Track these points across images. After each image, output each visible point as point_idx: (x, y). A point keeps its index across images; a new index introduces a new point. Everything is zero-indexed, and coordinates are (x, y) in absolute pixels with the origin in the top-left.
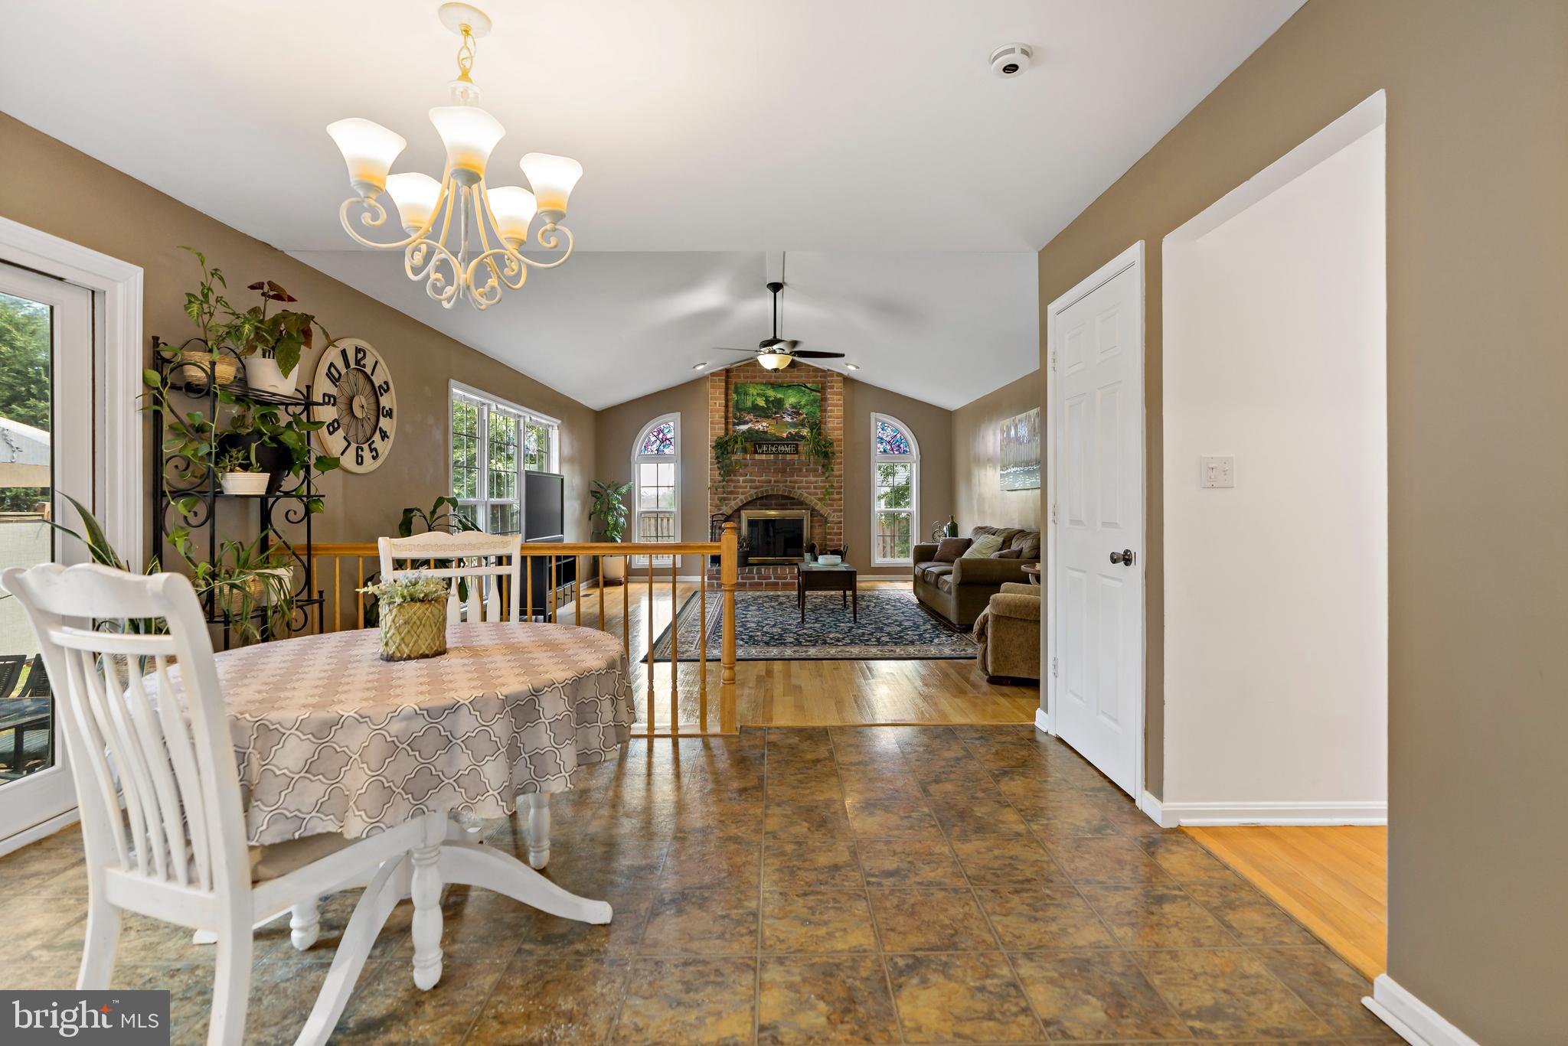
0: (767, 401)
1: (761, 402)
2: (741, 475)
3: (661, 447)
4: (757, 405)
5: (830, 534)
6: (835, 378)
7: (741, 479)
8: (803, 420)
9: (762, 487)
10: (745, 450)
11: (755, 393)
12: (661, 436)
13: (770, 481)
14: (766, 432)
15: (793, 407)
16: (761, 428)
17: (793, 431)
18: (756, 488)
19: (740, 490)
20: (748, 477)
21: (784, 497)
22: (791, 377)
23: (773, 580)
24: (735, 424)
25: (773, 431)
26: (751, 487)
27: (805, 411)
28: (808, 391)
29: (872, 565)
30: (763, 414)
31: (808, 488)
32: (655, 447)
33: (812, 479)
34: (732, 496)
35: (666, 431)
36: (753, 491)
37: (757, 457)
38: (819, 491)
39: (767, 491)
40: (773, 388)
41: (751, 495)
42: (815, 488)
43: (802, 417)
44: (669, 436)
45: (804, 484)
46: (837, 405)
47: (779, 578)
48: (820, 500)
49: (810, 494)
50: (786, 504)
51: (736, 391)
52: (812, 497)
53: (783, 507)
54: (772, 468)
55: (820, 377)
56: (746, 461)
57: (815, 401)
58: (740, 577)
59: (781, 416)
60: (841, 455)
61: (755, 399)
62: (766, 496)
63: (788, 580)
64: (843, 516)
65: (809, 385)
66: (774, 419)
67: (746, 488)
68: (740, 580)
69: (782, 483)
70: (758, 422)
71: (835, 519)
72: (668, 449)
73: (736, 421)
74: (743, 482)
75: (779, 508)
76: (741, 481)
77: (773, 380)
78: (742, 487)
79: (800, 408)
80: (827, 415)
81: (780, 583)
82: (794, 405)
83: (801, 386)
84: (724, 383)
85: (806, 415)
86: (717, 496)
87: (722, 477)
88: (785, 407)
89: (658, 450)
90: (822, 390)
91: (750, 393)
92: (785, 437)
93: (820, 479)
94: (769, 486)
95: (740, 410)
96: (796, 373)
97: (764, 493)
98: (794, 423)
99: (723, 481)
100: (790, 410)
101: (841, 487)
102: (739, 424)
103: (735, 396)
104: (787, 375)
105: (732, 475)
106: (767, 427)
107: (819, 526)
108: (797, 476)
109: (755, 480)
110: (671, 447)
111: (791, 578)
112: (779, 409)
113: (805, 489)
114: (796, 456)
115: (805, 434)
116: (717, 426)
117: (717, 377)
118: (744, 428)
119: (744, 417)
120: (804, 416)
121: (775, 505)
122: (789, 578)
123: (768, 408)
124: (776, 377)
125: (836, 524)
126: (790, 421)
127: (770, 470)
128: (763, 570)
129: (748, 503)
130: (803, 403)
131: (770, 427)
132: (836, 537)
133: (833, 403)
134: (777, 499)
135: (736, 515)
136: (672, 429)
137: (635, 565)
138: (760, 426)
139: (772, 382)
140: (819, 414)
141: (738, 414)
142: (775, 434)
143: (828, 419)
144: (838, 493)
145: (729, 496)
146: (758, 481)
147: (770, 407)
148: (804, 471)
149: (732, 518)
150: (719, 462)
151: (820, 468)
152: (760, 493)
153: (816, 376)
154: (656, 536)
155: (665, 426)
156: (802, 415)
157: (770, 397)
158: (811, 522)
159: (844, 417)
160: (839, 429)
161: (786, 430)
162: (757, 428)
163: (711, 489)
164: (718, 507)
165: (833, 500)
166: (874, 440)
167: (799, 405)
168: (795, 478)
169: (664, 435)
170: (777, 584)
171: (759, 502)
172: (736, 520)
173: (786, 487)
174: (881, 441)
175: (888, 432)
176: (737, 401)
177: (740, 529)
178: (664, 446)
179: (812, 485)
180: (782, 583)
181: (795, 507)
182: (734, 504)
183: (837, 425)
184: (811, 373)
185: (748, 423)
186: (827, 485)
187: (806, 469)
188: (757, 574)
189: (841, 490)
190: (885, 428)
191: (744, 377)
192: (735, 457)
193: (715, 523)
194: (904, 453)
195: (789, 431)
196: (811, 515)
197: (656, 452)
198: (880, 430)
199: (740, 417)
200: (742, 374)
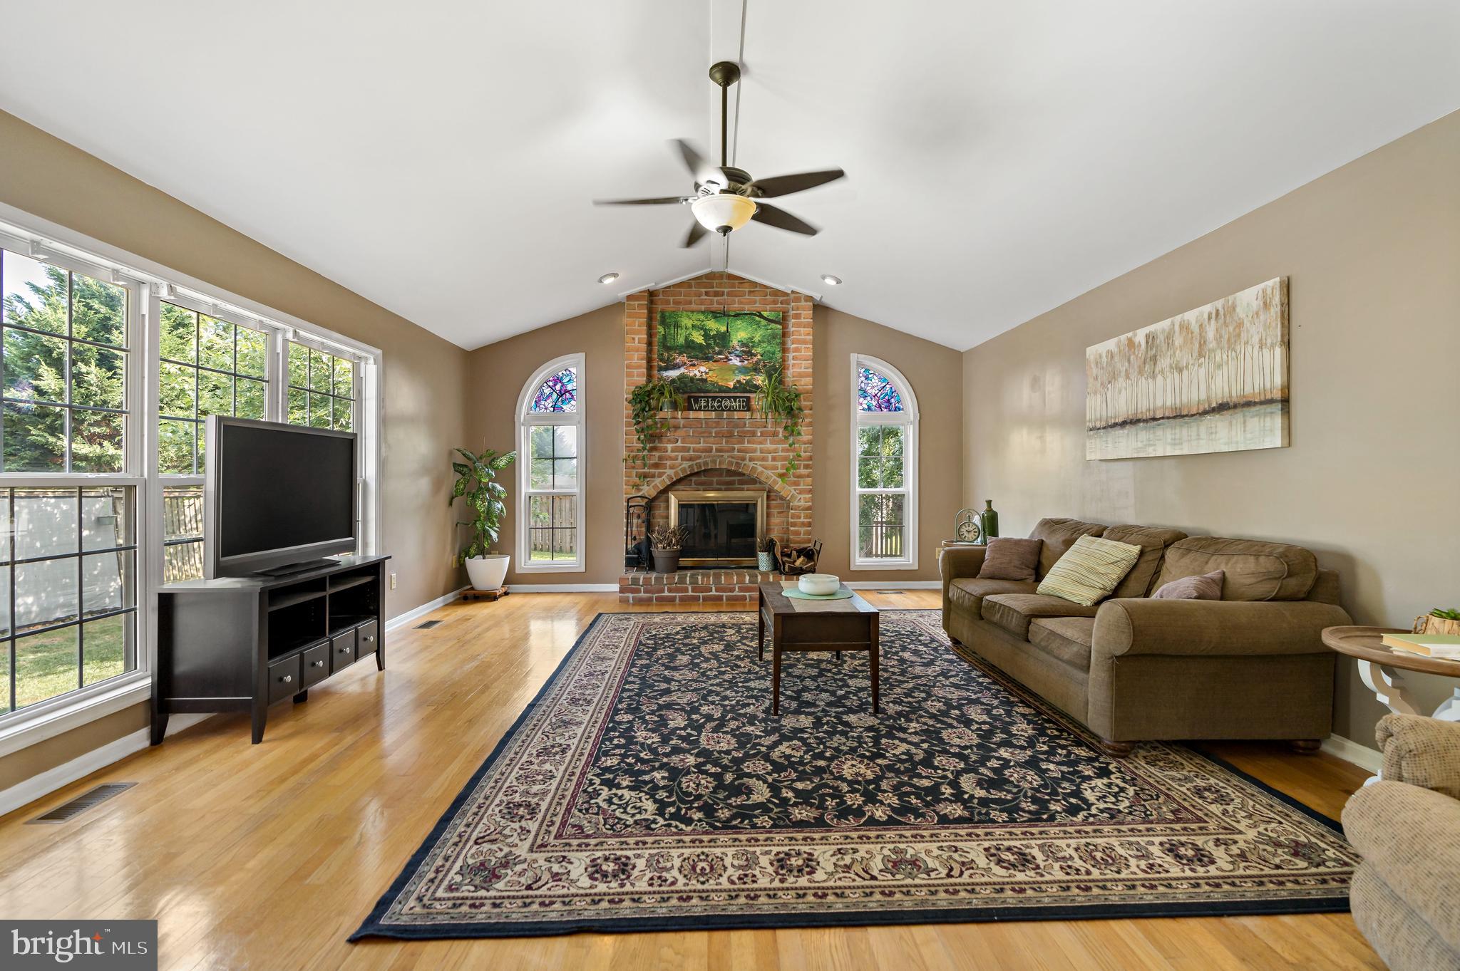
0: (706, 336)
1: (698, 338)
2: (669, 441)
3: (559, 403)
4: (693, 341)
5: (794, 525)
6: (803, 303)
7: (669, 446)
8: (757, 363)
9: (700, 457)
10: (675, 406)
11: (689, 325)
12: (558, 387)
13: (710, 450)
14: (704, 381)
15: (743, 345)
16: (698, 374)
18: (691, 459)
19: (668, 463)
20: (679, 444)
21: (729, 473)
22: (740, 303)
23: (714, 593)
24: (661, 369)
25: (714, 379)
26: (683, 459)
27: (759, 350)
28: (763, 322)
29: (852, 568)
30: (701, 355)
31: (764, 459)
32: (549, 403)
33: (769, 446)
34: (657, 471)
35: (565, 380)
36: (686, 464)
37: (692, 414)
38: (779, 464)
39: (706, 463)
40: (715, 317)
41: (684, 470)
42: (774, 459)
43: (755, 359)
44: (569, 387)
45: (758, 454)
46: (805, 342)
47: (724, 590)
48: (782, 476)
49: (766, 468)
50: (732, 483)
51: (663, 323)
52: (770, 472)
53: (729, 486)
54: (714, 431)
55: (782, 303)
56: (677, 421)
57: (774, 336)
58: (666, 588)
59: (727, 358)
60: (810, 412)
61: (690, 334)
62: (705, 471)
63: (736, 593)
64: (812, 500)
65: (765, 314)
66: (715, 361)
67: (677, 459)
68: (666, 593)
69: (728, 451)
70: (694, 365)
71: (802, 503)
72: (569, 406)
73: (663, 364)
74: (672, 451)
75: (723, 487)
76: (669, 449)
77: (715, 307)
78: (671, 458)
79: (753, 347)
80: (791, 355)
81: (724, 598)
82: (745, 341)
83: (755, 315)
84: (646, 311)
85: (762, 356)
86: (635, 471)
87: (643, 443)
88: (731, 344)
89: (554, 407)
90: (783, 321)
91: (683, 324)
92: (732, 387)
93: (780, 446)
94: (709, 456)
95: (668, 349)
96: (747, 297)
97: (701, 467)
98: (744, 367)
99: (644, 449)
100: (738, 348)
101: (810, 458)
102: (666, 369)
103: (661, 329)
104: (734, 300)
105: (657, 441)
106: (706, 373)
107: (779, 513)
108: (749, 443)
109: (690, 448)
110: (573, 402)
111: (741, 590)
112: (724, 347)
113: (759, 461)
114: (748, 414)
115: (760, 382)
116: (635, 371)
117: (637, 303)
118: (674, 374)
119: (674, 359)
120: (759, 357)
121: (717, 484)
122: (737, 589)
123: (708, 345)
124: (718, 303)
125: (803, 510)
126: (739, 364)
127: (711, 433)
128: (700, 577)
129: (679, 481)
130: (756, 339)
131: (711, 373)
132: (802, 530)
133: (797, 339)
134: (721, 475)
135: (663, 497)
136: (574, 376)
137: (521, 568)
138: (696, 372)
139: (713, 309)
140: (779, 355)
141: (666, 354)
142: (717, 383)
143: (791, 362)
144: (806, 467)
145: (652, 470)
146: (694, 449)
147: (710, 344)
148: (759, 434)
149: (656, 503)
150: (638, 423)
151: (781, 430)
152: (695, 467)
153: (775, 302)
154: (553, 528)
155: (564, 372)
156: (755, 355)
157: (710, 330)
158: (768, 507)
159: (813, 360)
160: (807, 376)
161: (734, 377)
162: (691, 374)
163: (626, 460)
164: (637, 487)
165: (798, 477)
166: (855, 392)
167: (752, 342)
168: (746, 445)
169: (563, 385)
170: (720, 598)
171: (694, 479)
172: (663, 505)
173: (732, 458)
174: (864, 394)
175: (873, 381)
176: (664, 336)
177: (667, 517)
178: (562, 401)
179: (770, 456)
180: (726, 596)
181: (745, 486)
182: (659, 483)
183: (803, 370)
184: (768, 297)
185: (679, 367)
186: (791, 455)
187: (761, 432)
188: (691, 583)
189: (811, 463)
190: (870, 376)
191: (674, 303)
192: (660, 415)
193: (631, 510)
194: (895, 410)
195: (738, 378)
196: (768, 497)
197: (552, 409)
198: (863, 379)
199: (668, 358)
200: (671, 299)
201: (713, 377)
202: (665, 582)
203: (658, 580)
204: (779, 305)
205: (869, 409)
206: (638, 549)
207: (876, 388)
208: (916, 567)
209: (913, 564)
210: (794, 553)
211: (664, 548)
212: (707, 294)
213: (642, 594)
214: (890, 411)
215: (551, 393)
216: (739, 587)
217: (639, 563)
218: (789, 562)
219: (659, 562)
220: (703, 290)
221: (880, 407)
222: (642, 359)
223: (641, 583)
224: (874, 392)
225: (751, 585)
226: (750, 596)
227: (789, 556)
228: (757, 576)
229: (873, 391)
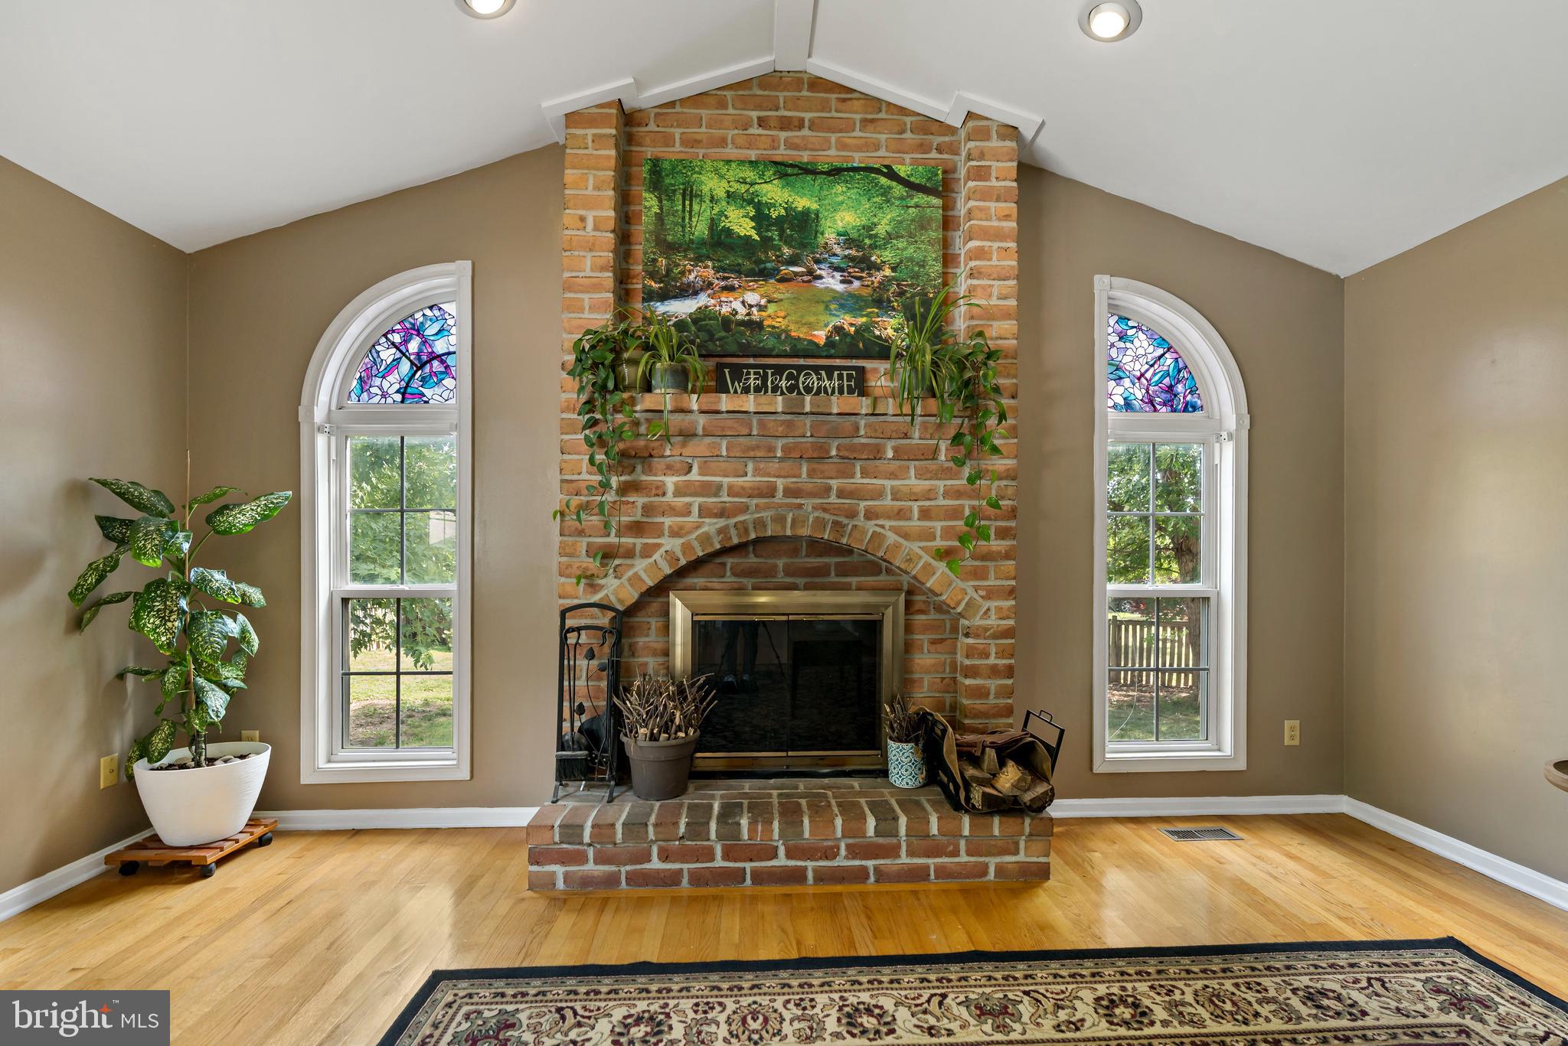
0: (761, 219)
1: (741, 224)
2: (670, 469)
3: (416, 383)
4: (728, 232)
5: (971, 672)
6: (995, 143)
7: (670, 481)
8: (884, 285)
9: (744, 509)
10: (682, 379)
11: (720, 193)
12: (414, 346)
13: (771, 492)
14: (756, 326)
15: (850, 242)
16: (742, 311)
17: (848, 321)
18: (722, 513)
19: (668, 521)
20: (694, 476)
21: (816, 546)
22: (842, 146)
23: (782, 861)
24: (650, 296)
25: (780, 323)
26: (704, 512)
27: (888, 255)
28: (898, 190)
29: (1099, 768)
30: (748, 265)
31: (901, 514)
32: (392, 383)
33: (913, 482)
34: (639, 542)
35: (430, 330)
36: (711, 526)
37: (725, 402)
38: (938, 526)
39: (760, 523)
40: (782, 176)
41: (705, 539)
42: (925, 514)
43: (878, 276)
44: (440, 347)
45: (887, 501)
46: (998, 235)
47: (808, 853)
48: (946, 555)
49: (906, 536)
50: (823, 571)
51: (656, 183)
52: (915, 547)
53: (814, 579)
54: (780, 443)
55: (939, 150)
56: (689, 417)
57: (923, 224)
58: (655, 850)
59: (810, 272)
60: (1012, 401)
61: (722, 213)
62: (758, 541)
63: (841, 861)
64: (1016, 612)
65: (903, 170)
66: (783, 280)
67: (689, 513)
68: (656, 864)
69: (812, 495)
70: (730, 289)
71: (992, 621)
72: (438, 390)
73: (655, 285)
74: (678, 493)
75: (801, 581)
76: (670, 488)
77: (782, 153)
78: (672, 511)
79: (873, 247)
80: (961, 271)
81: (810, 875)
82: (854, 235)
83: (878, 171)
84: (613, 153)
85: (893, 269)
86: (585, 540)
87: (601, 472)
88: (821, 240)
89: (404, 392)
90: (943, 187)
91: (705, 189)
92: (822, 342)
93: (941, 485)
94: (767, 507)
95: (669, 248)
96: (857, 133)
97: (746, 531)
98: (851, 295)
99: (605, 486)
100: (838, 250)
101: (1013, 514)
102: (664, 296)
103: (650, 203)
104: (828, 140)
105: (639, 468)
106: (762, 308)
107: (933, 642)
108: (865, 474)
109: (720, 486)
110: (448, 382)
111: (853, 852)
112: (803, 246)
113: (889, 518)
114: (864, 405)
115: (890, 332)
116: (586, 297)
117: (591, 132)
118: (682, 308)
119: (683, 273)
120: (888, 272)
121: (787, 574)
122: (843, 852)
123: (766, 241)
124: (790, 145)
125: (995, 637)
126: (840, 287)
127: (771, 449)
128: (744, 822)
129: (694, 566)
130: (881, 230)
131: (772, 309)
132: (993, 684)
133: (980, 227)
134: (795, 552)
135: (655, 605)
136: (451, 322)
137: (316, 770)
138: (737, 305)
139: (778, 159)
140: (935, 268)
141: (662, 262)
142: (787, 332)
143: (962, 286)
144: (1003, 534)
145: (627, 540)
146: (730, 487)
147: (771, 239)
148: (890, 454)
149: (640, 619)
150: (594, 423)
151: (943, 446)
152: (733, 532)
153: (923, 148)
154: (398, 674)
155: (428, 312)
156: (879, 268)
157: (770, 206)
158: (909, 628)
159: (1018, 278)
160: (1006, 315)
161: (825, 318)
162: (725, 310)
163: (562, 514)
164: (591, 581)
165: (984, 557)
166: (1101, 368)
167: (871, 237)
168: (858, 479)
169: (425, 342)
170: (798, 876)
171: (730, 561)
172: (655, 623)
173: (825, 510)
174: (1117, 373)
175: (1137, 343)
176: (660, 218)
177: (667, 653)
178: (423, 379)
179: (915, 507)
180: (815, 870)
181: (854, 580)
182: (646, 571)
183: (994, 301)
184: (908, 135)
185: (696, 293)
186: (967, 504)
187: (896, 450)
188: (720, 837)
189: (1012, 524)
190: (1130, 332)
191: (684, 143)
192: (647, 401)
193: (572, 639)
194: (1185, 410)
195: (835, 321)
196: (908, 604)
197: (398, 397)
198: (1114, 338)
199: (669, 271)
200: (677, 132)
201: (776, 317)
202: (651, 835)
203: (635, 826)
204: (934, 155)
205: (1128, 405)
206: (590, 733)
207: (1143, 360)
208: (1241, 765)
209: (1234, 759)
210: (991, 754)
211: (653, 738)
212: (762, 122)
213: (590, 867)
214: (1174, 410)
215: (397, 361)
216: (848, 846)
217: (592, 770)
218: (982, 782)
219: (641, 772)
220: (754, 114)
221: (1151, 402)
222: (603, 269)
223: (587, 839)
224: (1138, 368)
225: (881, 840)
226: (876, 868)
227: (976, 761)
228: (896, 819)
229: (1138, 366)
